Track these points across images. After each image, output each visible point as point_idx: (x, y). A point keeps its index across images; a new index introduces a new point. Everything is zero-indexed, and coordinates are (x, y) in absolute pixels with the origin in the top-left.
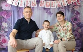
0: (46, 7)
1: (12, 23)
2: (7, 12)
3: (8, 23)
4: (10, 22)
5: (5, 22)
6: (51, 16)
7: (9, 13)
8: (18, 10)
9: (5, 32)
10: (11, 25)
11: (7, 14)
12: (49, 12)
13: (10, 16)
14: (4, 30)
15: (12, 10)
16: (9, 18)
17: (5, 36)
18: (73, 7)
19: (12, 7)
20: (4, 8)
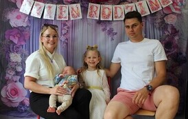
0: (102, 19)
2: (20, 31)
3: (22, 55)
5: (17, 52)
6: (112, 39)
7: (24, 33)
9: (17, 73)
11: (19, 35)
12: (108, 29)
13: (27, 39)
14: (14, 69)
15: (30, 27)
16: (23, 43)
17: (16, 82)
18: (162, 19)
19: (29, 20)
20: (14, 22)
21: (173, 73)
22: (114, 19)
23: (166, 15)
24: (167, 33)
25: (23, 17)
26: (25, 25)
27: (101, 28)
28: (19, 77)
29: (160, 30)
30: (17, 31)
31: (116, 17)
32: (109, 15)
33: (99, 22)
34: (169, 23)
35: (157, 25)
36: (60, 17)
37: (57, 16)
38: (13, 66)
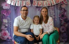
1: (11, 20)
2: (7, 11)
4: (9, 19)
5: (6, 19)
7: (8, 11)
8: (15, 9)
9: (6, 27)
10: (10, 21)
11: (6, 12)
12: (40, 10)
13: (10, 14)
14: (5, 25)
15: (11, 9)
16: (8, 15)
17: (5, 30)
18: (60, 6)
19: (10, 6)
20: (5, 7)
21: (64, 26)
22: (43, 6)
23: (62, 4)
24: (62, 11)
25: (8, 5)
26: (9, 8)
27: (38, 9)
28: (6, 28)
29: (59, 10)
30: (6, 10)
31: (43, 5)
32: (41, 4)
33: (37, 7)
34: (63, 7)
35: (58, 8)
36: (22, 5)
37: (21, 5)
38: (4, 24)
